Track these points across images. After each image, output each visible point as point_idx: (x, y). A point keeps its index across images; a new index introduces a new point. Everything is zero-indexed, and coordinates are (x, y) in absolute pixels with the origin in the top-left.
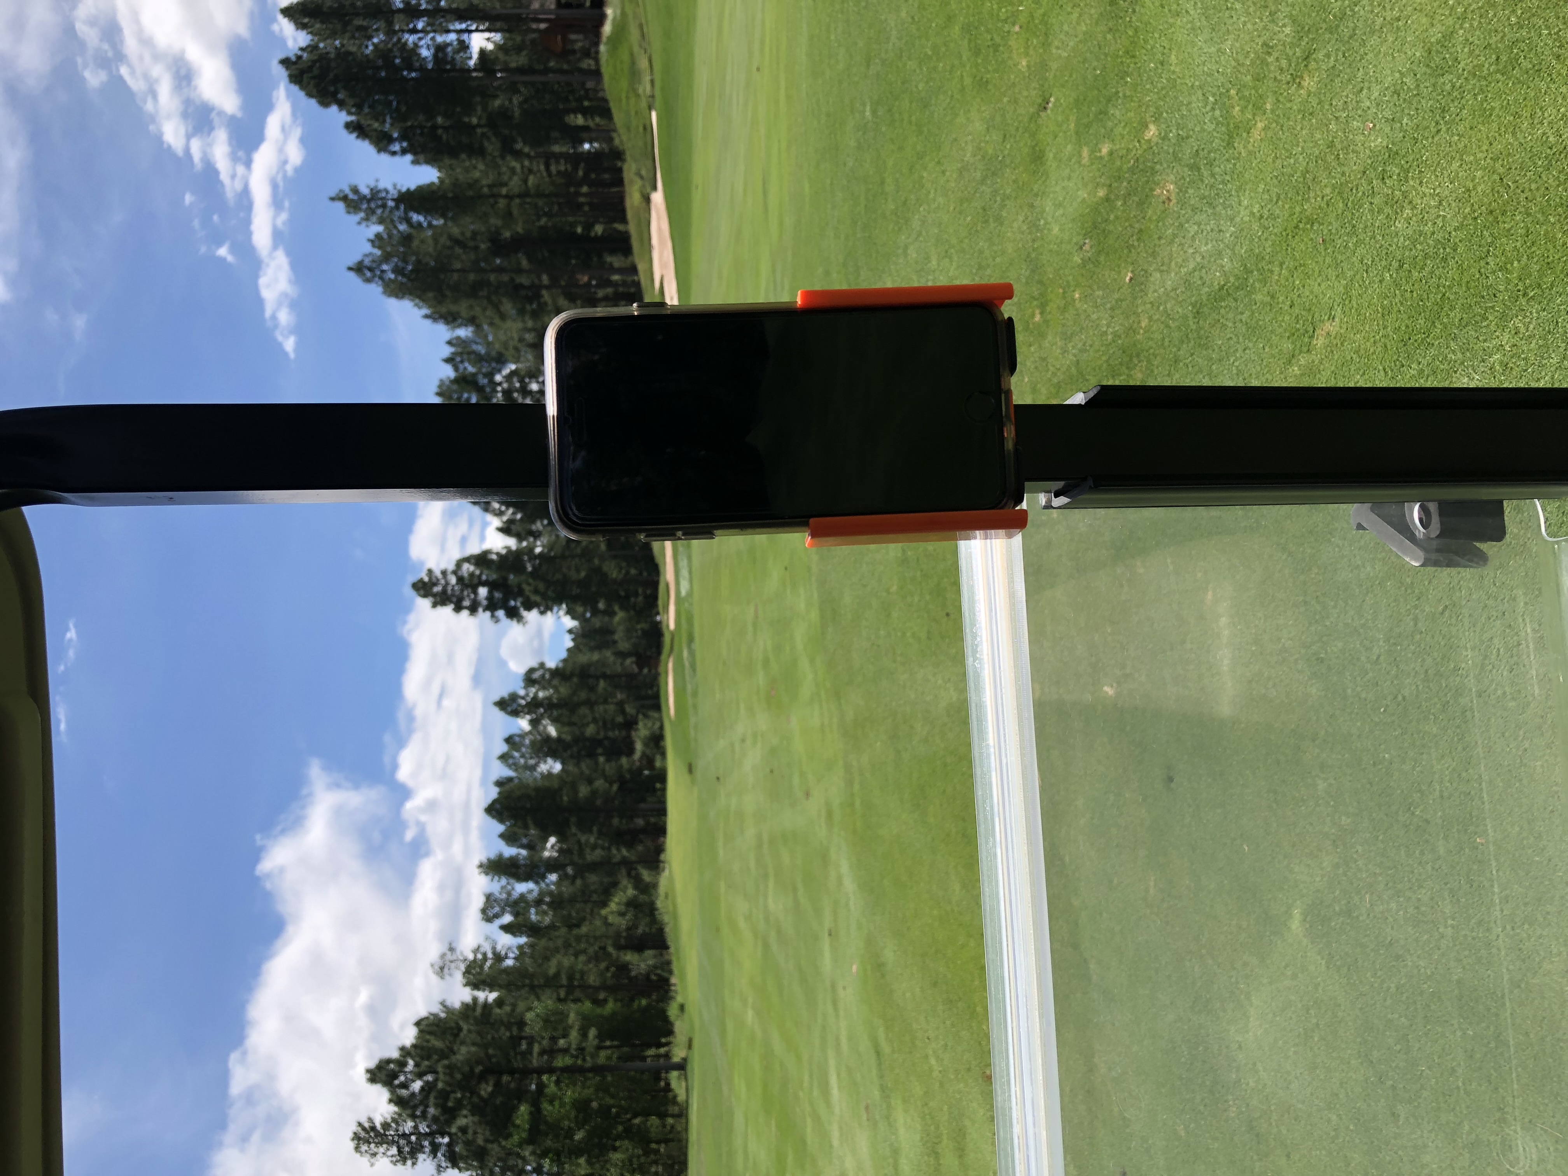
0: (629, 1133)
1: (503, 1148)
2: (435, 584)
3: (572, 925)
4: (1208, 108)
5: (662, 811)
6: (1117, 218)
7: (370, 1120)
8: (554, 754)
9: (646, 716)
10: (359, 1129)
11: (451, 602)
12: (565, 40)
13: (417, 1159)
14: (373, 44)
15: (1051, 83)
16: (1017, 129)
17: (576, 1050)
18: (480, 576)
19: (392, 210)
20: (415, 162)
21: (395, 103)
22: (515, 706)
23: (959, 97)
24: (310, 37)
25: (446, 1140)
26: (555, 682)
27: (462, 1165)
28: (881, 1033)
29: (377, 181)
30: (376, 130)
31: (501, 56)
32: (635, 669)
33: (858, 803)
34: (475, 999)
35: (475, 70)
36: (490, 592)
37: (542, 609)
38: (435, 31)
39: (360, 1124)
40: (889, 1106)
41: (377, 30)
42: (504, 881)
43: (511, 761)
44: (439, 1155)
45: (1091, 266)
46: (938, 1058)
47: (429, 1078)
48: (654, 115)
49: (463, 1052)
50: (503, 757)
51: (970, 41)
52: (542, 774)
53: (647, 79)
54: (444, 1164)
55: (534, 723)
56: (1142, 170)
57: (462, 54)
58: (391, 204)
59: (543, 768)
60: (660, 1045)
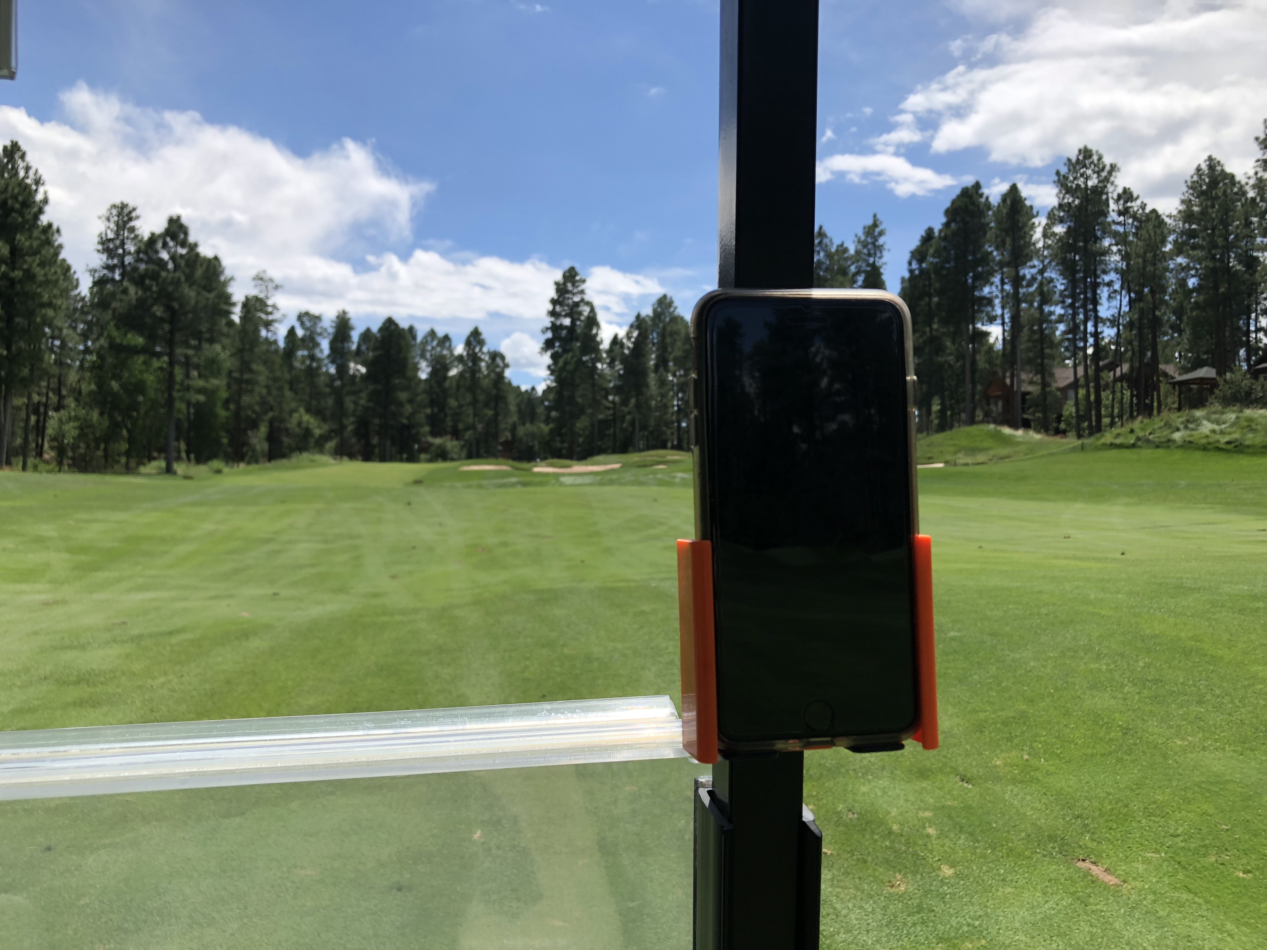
0: (115, 426)
1: (108, 323)
2: (573, 285)
3: (292, 385)
4: (970, 921)
5: (383, 459)
6: (876, 841)
7: (138, 217)
8: (433, 374)
9: (462, 447)
10: (131, 209)
11: (559, 297)
12: (998, 397)
13: (103, 253)
14: (992, 252)
15: (982, 785)
16: (945, 757)
17: (188, 385)
18: (579, 319)
19: (866, 261)
20: (903, 280)
21: (948, 265)
22: (474, 343)
23: (969, 708)
24: (996, 204)
25: (117, 277)
26: (493, 375)
27: (95, 290)
28: (189, 636)
29: (889, 250)
30: (927, 250)
31: (984, 348)
32: (502, 439)
33: (385, 619)
34: (234, 304)
35: (974, 328)
36: (566, 327)
37: (552, 367)
38: (1003, 298)
39: (134, 209)
40: (124, 642)
41: (1002, 254)
42: (331, 330)
43: (429, 339)
44: (105, 271)
45: (836, 819)
46: (163, 684)
47: (171, 266)
48: (941, 465)
49: (190, 293)
50: (432, 333)
51: (1014, 718)
52: (418, 363)
53: (969, 460)
54: (97, 275)
55: (460, 358)
56: (915, 863)
57: (986, 318)
58: (871, 260)
59: (423, 364)
60: (188, 453)
